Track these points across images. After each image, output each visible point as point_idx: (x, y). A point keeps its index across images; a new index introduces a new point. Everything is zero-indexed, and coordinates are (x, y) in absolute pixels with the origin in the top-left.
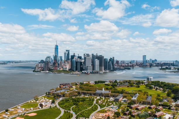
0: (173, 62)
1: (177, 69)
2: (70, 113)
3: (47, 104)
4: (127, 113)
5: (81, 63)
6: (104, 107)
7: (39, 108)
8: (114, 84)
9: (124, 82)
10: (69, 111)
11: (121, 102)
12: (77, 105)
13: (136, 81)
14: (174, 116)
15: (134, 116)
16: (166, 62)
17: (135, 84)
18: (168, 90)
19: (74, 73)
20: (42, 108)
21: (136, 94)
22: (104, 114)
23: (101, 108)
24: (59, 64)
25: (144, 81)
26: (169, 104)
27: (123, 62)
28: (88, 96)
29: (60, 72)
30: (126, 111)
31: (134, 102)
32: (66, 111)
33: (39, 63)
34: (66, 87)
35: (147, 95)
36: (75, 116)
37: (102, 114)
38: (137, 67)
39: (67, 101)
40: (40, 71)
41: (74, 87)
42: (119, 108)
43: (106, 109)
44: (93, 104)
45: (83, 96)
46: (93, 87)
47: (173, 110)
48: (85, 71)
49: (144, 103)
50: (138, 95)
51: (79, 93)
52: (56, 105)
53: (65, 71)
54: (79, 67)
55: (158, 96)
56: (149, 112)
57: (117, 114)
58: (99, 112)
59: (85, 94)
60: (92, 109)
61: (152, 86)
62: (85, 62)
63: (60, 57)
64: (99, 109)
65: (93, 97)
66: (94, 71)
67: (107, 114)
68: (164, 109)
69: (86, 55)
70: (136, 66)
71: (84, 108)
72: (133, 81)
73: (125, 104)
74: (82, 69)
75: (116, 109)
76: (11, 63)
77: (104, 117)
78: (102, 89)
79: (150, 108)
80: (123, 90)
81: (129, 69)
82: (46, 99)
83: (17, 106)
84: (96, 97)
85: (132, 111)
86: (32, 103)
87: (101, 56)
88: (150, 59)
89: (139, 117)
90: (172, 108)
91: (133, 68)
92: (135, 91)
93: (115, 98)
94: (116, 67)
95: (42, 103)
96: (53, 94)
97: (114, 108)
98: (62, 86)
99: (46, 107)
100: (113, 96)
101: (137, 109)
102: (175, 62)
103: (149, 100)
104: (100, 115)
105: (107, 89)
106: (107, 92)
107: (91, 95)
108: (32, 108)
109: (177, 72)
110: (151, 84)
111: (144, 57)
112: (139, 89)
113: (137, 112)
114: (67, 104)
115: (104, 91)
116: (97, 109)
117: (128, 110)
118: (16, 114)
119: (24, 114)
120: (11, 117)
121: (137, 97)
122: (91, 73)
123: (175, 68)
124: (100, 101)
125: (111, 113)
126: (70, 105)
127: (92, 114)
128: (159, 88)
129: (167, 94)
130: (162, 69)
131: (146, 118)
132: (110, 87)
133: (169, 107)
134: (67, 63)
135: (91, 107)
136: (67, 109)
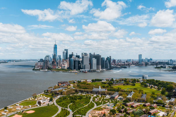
0: (168, 61)
1: (171, 68)
2: (67, 110)
3: (45, 101)
4: (123, 110)
5: (79, 61)
6: (100, 104)
7: (37, 106)
8: (111, 82)
9: (120, 81)
10: (66, 109)
11: (117, 100)
12: (74, 102)
13: (132, 79)
14: (168, 114)
15: (129, 114)
16: (161, 61)
17: (131, 82)
18: (162, 88)
19: (72, 71)
20: (40, 105)
21: (132, 92)
22: (100, 112)
23: (97, 106)
24: (57, 63)
25: (140, 79)
26: (163, 102)
27: (120, 61)
28: (85, 94)
29: (58, 70)
30: (122, 109)
31: (129, 100)
32: (63, 108)
33: (39, 62)
34: (63, 85)
35: (142, 93)
36: (71, 113)
37: (98, 111)
38: (133, 66)
39: (64, 98)
40: (39, 70)
41: (72, 85)
42: (115, 106)
43: (102, 107)
44: (89, 102)
45: (80, 94)
47: (167, 107)
48: (83, 70)
49: (139, 101)
50: (133, 93)
51: (76, 91)
52: (54, 103)
53: (63, 70)
54: (77, 65)
55: (152, 94)
56: (144, 110)
57: (113, 112)
58: (95, 109)
59: (82, 92)
60: (88, 107)
61: (147, 84)
62: (82, 61)
63: (59, 56)
64: (95, 106)
65: (89, 95)
66: (91, 70)
67: (103, 111)
68: (158, 107)
69: (83, 54)
70: (132, 65)
71: (81, 106)
72: (129, 79)
73: (120, 102)
74: (80, 68)
75: (112, 107)
76: (12, 62)
77: (100, 114)
78: (98, 88)
79: (144, 106)
80: (119, 88)
81: (125, 68)
82: (44, 96)
83: (16, 103)
84: (93, 95)
85: (128, 108)
86: (31, 100)
87: (98, 55)
88: (146, 58)
89: (134, 115)
90: (166, 106)
91: (129, 67)
92: (130, 89)
93: (112, 96)
94: (113, 66)
95: (40, 101)
96: (51, 92)
97: (110, 106)
98: (61, 84)
99: (44, 105)
100: (109, 94)
101: (132, 107)
103: (144, 98)
104: (96, 113)
105: (104, 87)
106: (104, 90)
107: (88, 93)
108: (30, 106)
109: (171, 70)
111: (140, 56)
112: (134, 87)
113: (132, 109)
114: (64, 102)
115: (100, 89)
116: (93, 107)
117: (123, 108)
118: (15, 111)
119: (23, 111)
120: (9, 115)
121: (132, 95)
122: (89, 71)
123: (169, 67)
124: (96, 99)
125: (107, 111)
126: (67, 103)
127: (88, 112)
128: (154, 87)
129: (161, 92)
130: (157, 68)
131: (141, 115)
132: (106, 85)
133: (163, 104)
134: (65, 62)
135: (88, 105)
136: (65, 107)
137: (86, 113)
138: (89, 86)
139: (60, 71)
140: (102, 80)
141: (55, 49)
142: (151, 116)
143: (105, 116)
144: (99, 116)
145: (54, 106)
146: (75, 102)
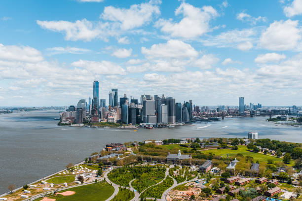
0: (288, 109)
1: (296, 121)
2: (129, 190)
3: (90, 177)
4: (223, 189)
5: (138, 110)
6: (183, 181)
7: (77, 183)
8: (195, 145)
9: (211, 142)
10: (127, 188)
11: (210, 173)
12: (138, 177)
13: (231, 139)
14: (298, 195)
15: (233, 195)
16: (277, 109)
17: (229, 144)
18: (284, 153)
19: (126, 127)
20: (82, 183)
21: (234, 160)
22: (185, 192)
23: (178, 183)
24: (100, 113)
25: (245, 138)
26: (288, 176)
27: (207, 109)
28: (156, 163)
29: (103, 125)
30: (220, 187)
31: (231, 173)
32: (122, 187)
33: (67, 110)
34: (116, 150)
35: (252, 162)
36: (137, 195)
37: (182, 192)
38: (229, 116)
39: (122, 171)
40: (70, 124)
41: (129, 149)
42: (208, 182)
43: (188, 185)
44: (164, 176)
45: (146, 164)
46: (161, 149)
47: (296, 185)
48: (145, 124)
49: (247, 175)
50: (236, 161)
51: (140, 160)
52: (105, 179)
53: (111, 125)
54: (134, 116)
55: (269, 163)
56: (258, 188)
57: (206, 192)
58: (176, 188)
59: (149, 160)
60: (164, 184)
61: (257, 147)
62: (144, 109)
63: (101, 100)
64: (175, 184)
65: (162, 165)
66: (159, 124)
67: (190, 192)
68: (281, 184)
69: (145, 97)
70: (227, 115)
71: (151, 183)
72: (226, 139)
73: (216, 177)
74: (139, 121)
75: (203, 184)
76: (19, 112)
77: (185, 196)
78: (177, 153)
79: (258, 182)
80: (211, 154)
81: (217, 120)
82: (86, 168)
83: (41, 180)
84: (168, 165)
85: (231, 186)
86: (65, 175)
87: (171, 98)
88: (250, 104)
89: (242, 196)
90: (293, 182)
91: (223, 119)
92: (230, 155)
93: (200, 167)
94: (195, 116)
95: (81, 175)
96: (98, 161)
97: (200, 183)
98: (111, 148)
99: (88, 181)
100: (196, 164)
101: (237, 184)
102: (291, 109)
103: (256, 169)
104: (179, 194)
105: (185, 152)
106: (186, 157)
107: (159, 162)
108: (66, 184)
109: (295, 124)
110: (256, 145)
111: (241, 100)
112: (236, 152)
113: (237, 188)
114: (121, 176)
115: (180, 156)
116: (172, 185)
117: (222, 186)
118: (41, 192)
119: (55, 193)
120: (34, 197)
121: (236, 164)
122: (155, 127)
123: (292, 118)
124: (175, 172)
125: (196, 191)
126: (128, 178)
127: (165, 193)
128: (269, 151)
129: (283, 160)
130: (271, 120)
131: (254, 198)
132: (189, 149)
133: (289, 180)
134: (113, 110)
135: (162, 181)
136: (124, 185)
137: (162, 194)
138: (160, 151)
139: (105, 126)
140: (181, 141)
141: (96, 88)
142: (270, 199)
143: (194, 199)
144: (183, 199)
145: (105, 183)
146: (140, 177)
